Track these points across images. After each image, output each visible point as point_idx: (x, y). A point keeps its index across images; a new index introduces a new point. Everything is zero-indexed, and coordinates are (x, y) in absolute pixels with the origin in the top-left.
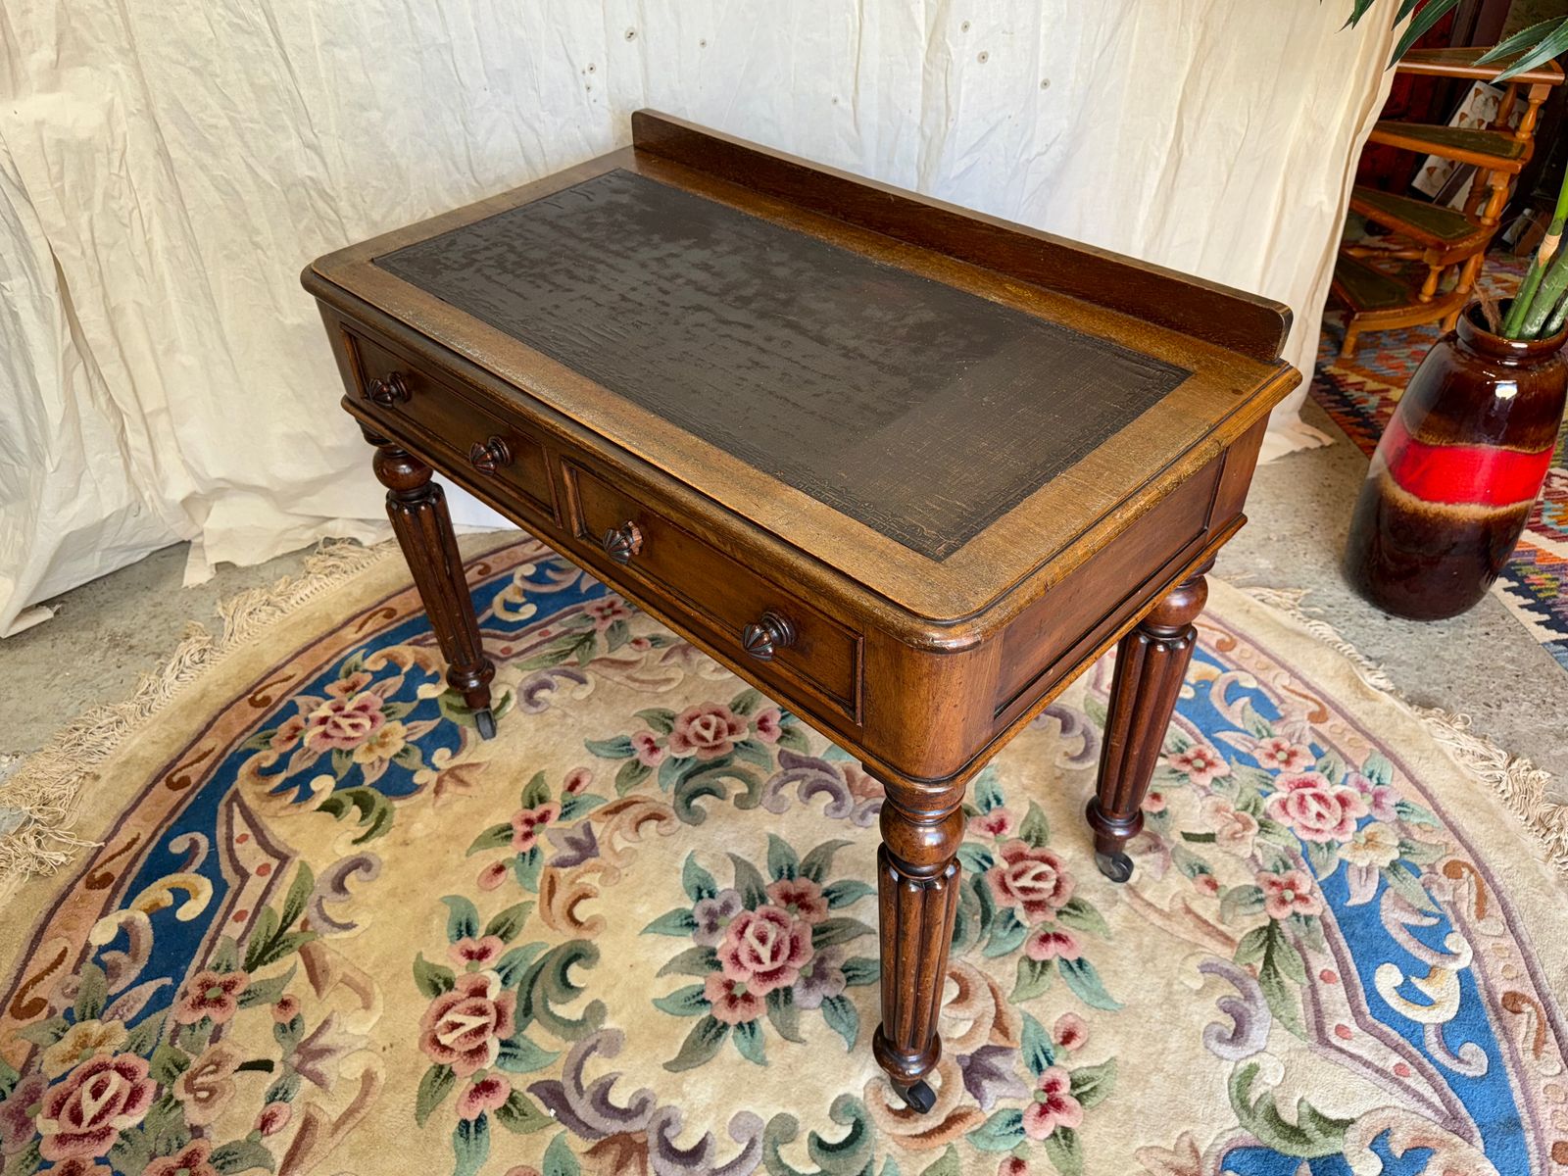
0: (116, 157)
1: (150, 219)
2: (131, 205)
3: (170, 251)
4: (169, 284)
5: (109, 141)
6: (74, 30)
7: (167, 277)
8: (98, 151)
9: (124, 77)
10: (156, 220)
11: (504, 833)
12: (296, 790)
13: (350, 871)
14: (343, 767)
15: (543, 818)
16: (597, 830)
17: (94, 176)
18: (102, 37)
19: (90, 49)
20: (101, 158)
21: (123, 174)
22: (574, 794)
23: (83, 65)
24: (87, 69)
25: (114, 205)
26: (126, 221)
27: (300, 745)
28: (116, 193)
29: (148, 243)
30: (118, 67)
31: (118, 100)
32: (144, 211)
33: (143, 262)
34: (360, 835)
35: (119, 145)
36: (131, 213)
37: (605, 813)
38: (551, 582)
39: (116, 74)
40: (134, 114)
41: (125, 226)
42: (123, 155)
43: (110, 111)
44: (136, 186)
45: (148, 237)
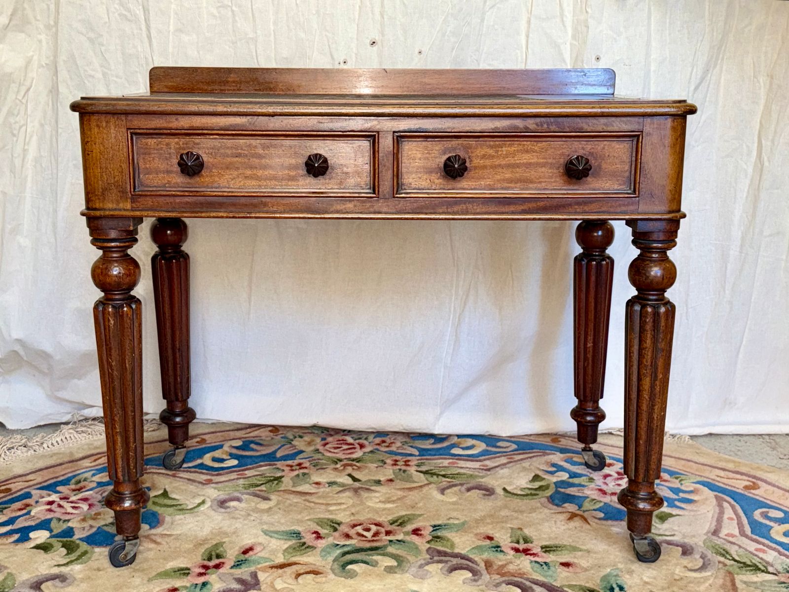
0: (23, 89)
1: (31, 137)
2: (22, 122)
3: (37, 160)
4: (29, 185)
5: (22, 80)
6: (24, 9)
7: (29, 179)
8: (14, 82)
9: (44, 43)
10: (35, 138)
11: (184, 572)
12: (16, 536)
13: (47, 581)
14: (58, 528)
15: (217, 567)
16: (262, 576)
17: (5, 98)
18: (39, 18)
19: (29, 23)
20: (14, 87)
21: (24, 101)
22: (247, 556)
23: (23, 32)
24: (23, 35)
25: (12, 120)
26: (15, 132)
27: (29, 513)
28: (16, 112)
29: (25, 151)
30: (43, 37)
31: (35, 58)
32: (28, 130)
33: (18, 162)
34: (61, 563)
35: (28, 83)
36: (21, 127)
37: (272, 567)
38: (253, 450)
39: (40, 41)
40: (43, 66)
41: (14, 135)
42: (28, 90)
43: (29, 62)
44: (29, 112)
45: (26, 147)
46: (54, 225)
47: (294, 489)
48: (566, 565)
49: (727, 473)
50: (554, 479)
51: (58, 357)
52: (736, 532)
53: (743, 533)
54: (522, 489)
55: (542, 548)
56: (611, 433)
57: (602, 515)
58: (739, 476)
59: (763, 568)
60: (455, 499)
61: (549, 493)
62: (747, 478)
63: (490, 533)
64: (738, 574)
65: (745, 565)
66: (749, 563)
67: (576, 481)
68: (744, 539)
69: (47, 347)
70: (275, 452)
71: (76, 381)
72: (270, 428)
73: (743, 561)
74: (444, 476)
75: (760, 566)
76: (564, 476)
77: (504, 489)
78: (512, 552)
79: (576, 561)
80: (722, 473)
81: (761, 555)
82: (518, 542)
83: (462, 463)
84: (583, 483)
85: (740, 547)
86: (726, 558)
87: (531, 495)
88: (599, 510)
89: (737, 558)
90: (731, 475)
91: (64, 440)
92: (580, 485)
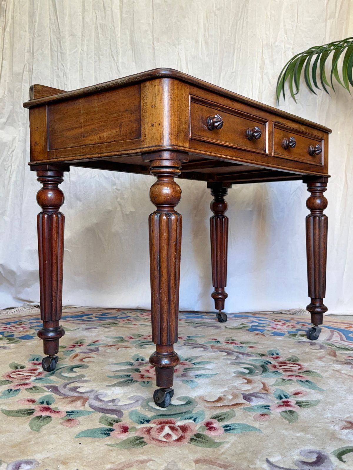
0: (11, 150)
1: (13, 172)
2: (10, 165)
3: (15, 182)
4: (11, 193)
5: (11, 145)
6: (13, 116)
7: (11, 191)
8: (7, 146)
9: (21, 131)
10: (15, 173)
15: (80, 346)
17: (3, 154)
18: (20, 120)
19: (15, 122)
20: (7, 149)
21: (11, 155)
22: (95, 343)
23: (12, 126)
24: (12, 128)
25: (5, 163)
26: (6, 168)
28: (7, 160)
29: (10, 178)
30: (21, 129)
31: (17, 138)
32: (13, 168)
33: (6, 182)
34: (5, 343)
35: (13, 148)
36: (9, 167)
37: (106, 346)
38: (106, 316)
39: (20, 130)
40: (20, 141)
41: (5, 170)
42: (13, 151)
43: (14, 139)
44: (13, 161)
45: (11, 176)
46: (21, 210)
47: (123, 326)
48: (252, 347)
49: (337, 323)
50: (251, 325)
51: (18, 274)
52: (339, 340)
53: (342, 339)
54: (234, 327)
55: (240, 342)
56: (282, 313)
57: (273, 334)
58: (343, 324)
59: (350, 349)
60: (201, 330)
61: (247, 328)
62: (347, 325)
63: (216, 338)
64: (337, 351)
65: (342, 348)
66: (344, 348)
67: (261, 325)
68: (343, 342)
69: (14, 268)
70: (117, 316)
71: (27, 289)
72: (116, 310)
73: (341, 347)
74: (197, 323)
75: (349, 349)
76: (257, 324)
77: (226, 327)
78: (225, 344)
79: (256, 346)
80: (335, 324)
81: (350, 346)
82: (229, 340)
83: (206, 320)
84: (265, 326)
85: (340, 343)
86: (332, 346)
87: (239, 329)
88: (272, 333)
89: (338, 346)
90: (339, 324)
91: (18, 311)
92: (264, 326)
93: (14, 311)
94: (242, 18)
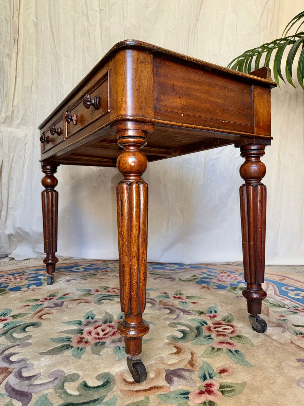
0: (24, 143)
1: (26, 159)
3: (28, 166)
4: (25, 175)
5: (24, 140)
6: (26, 118)
7: (25, 173)
8: (21, 141)
11: (37, 300)
14: (4, 285)
15: (51, 299)
16: (65, 303)
17: (18, 145)
18: (31, 121)
19: (27, 123)
21: (24, 147)
22: (64, 296)
24: (25, 127)
25: (20, 153)
26: (21, 157)
28: (21, 150)
29: (24, 164)
31: (29, 133)
32: (26, 157)
35: (26, 142)
36: (22, 155)
37: (71, 300)
38: (92, 267)
39: (31, 129)
40: (31, 136)
41: (20, 158)
42: (26, 144)
43: (26, 135)
44: (26, 151)
45: (24, 162)
47: (99, 277)
48: (194, 303)
49: (272, 275)
50: (201, 276)
51: (31, 234)
52: (273, 294)
53: (276, 294)
54: (187, 279)
55: (186, 297)
56: (229, 264)
57: (216, 287)
58: (277, 276)
59: (283, 306)
60: (158, 281)
61: (197, 280)
62: (280, 277)
63: (167, 292)
64: (271, 308)
65: (275, 305)
66: (276, 304)
67: (210, 277)
68: (276, 296)
69: (28, 230)
70: (100, 267)
71: (40, 244)
72: (102, 261)
73: (274, 303)
74: (158, 275)
75: (281, 305)
76: (205, 276)
77: (180, 279)
78: (173, 298)
79: (198, 302)
80: (270, 275)
81: (283, 301)
82: (177, 295)
83: (167, 271)
84: (212, 278)
85: (273, 298)
86: (266, 302)
87: (190, 281)
88: (216, 286)
89: (271, 302)
90: (274, 276)
92: (211, 278)
93: (26, 263)
94: (193, 35)
